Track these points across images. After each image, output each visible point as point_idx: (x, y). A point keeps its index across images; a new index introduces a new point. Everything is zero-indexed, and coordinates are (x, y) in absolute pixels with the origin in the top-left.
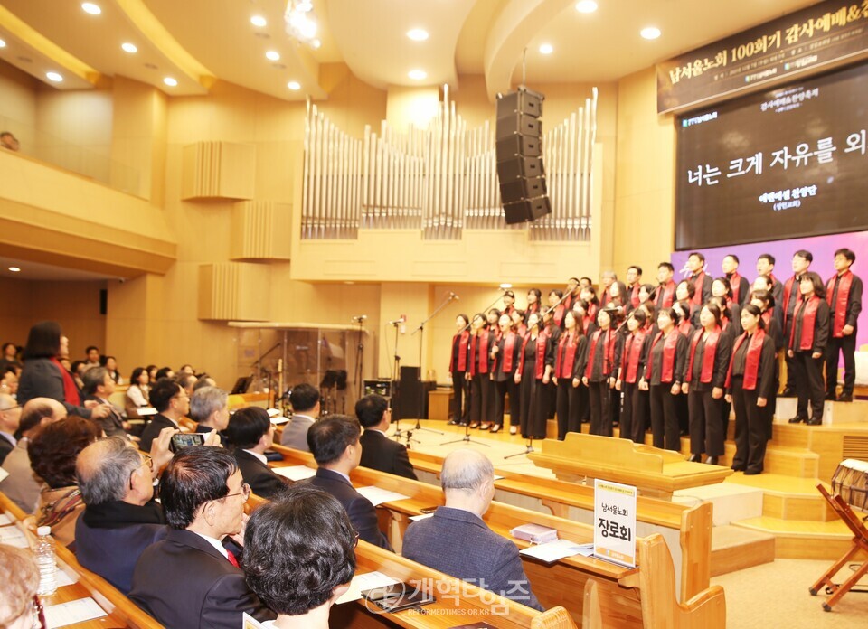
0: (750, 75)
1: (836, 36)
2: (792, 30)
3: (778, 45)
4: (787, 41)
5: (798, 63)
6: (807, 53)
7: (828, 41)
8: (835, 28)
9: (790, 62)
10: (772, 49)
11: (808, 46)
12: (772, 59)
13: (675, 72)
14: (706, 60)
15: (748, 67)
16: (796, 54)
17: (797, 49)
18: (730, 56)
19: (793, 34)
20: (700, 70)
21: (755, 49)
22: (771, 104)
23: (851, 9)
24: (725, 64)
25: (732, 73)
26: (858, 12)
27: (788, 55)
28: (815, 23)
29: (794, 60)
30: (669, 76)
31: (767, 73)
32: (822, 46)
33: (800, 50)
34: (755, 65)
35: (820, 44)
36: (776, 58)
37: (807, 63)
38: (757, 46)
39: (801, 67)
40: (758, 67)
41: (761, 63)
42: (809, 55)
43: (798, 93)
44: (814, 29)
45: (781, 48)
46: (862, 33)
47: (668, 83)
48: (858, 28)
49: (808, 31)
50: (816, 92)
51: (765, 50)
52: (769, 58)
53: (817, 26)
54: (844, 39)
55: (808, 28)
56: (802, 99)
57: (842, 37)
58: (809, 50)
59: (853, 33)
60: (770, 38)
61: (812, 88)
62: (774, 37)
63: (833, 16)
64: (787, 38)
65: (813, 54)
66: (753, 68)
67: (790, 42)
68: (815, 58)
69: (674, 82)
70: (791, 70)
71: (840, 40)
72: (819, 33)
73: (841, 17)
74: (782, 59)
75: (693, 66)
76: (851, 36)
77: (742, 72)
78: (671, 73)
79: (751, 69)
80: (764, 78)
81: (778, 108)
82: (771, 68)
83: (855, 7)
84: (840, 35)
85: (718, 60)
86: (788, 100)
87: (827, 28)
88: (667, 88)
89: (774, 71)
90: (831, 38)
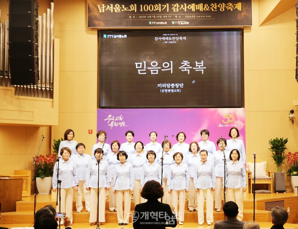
0: (152, 21)
1: (198, 15)
2: (175, 5)
3: (168, 11)
4: (173, 10)
5: (179, 23)
6: (183, 19)
7: (194, 17)
8: (197, 11)
9: (174, 21)
10: (164, 12)
11: (184, 16)
12: (164, 17)
13: (101, 6)
14: (123, 6)
15: (150, 17)
16: (178, 18)
17: (178, 16)
18: (138, 8)
19: (176, 7)
20: (119, 10)
21: (154, 8)
22: (160, 38)
23: (205, 5)
24: (136, 11)
25: (140, 17)
26: (208, 7)
27: (173, 17)
28: (187, 6)
29: (177, 21)
30: (98, 7)
31: (162, 23)
32: (191, 18)
33: (180, 17)
34: (155, 17)
35: (190, 17)
36: (166, 17)
37: (184, 24)
38: (155, 8)
39: (181, 25)
40: (156, 18)
41: (158, 16)
42: (184, 20)
43: (175, 36)
44: (187, 8)
45: (169, 12)
46: (210, 18)
47: (96, 11)
48: (209, 15)
49: (184, 8)
50: (185, 38)
51: (160, 11)
52: (163, 16)
53: (188, 7)
54: (202, 18)
55: (184, 7)
56: (177, 40)
57: (201, 16)
58: (184, 18)
59: (207, 16)
60: (163, 6)
61: (183, 36)
62: (165, 6)
63: (196, 6)
64: (173, 8)
65: (187, 21)
66: (154, 18)
67: (174, 11)
68: (188, 23)
69: (100, 11)
70: (175, 25)
71: (200, 17)
72: (190, 11)
73: (200, 7)
74: (170, 18)
75: (114, 6)
76: (206, 18)
77: (146, 18)
78: (99, 6)
79: (152, 18)
80: (160, 25)
81: (164, 41)
82: (164, 21)
83: (207, 5)
84: (200, 15)
85: (131, 8)
86: (170, 39)
87: (194, 10)
88: (95, 13)
89: (166, 23)
90: (196, 15)
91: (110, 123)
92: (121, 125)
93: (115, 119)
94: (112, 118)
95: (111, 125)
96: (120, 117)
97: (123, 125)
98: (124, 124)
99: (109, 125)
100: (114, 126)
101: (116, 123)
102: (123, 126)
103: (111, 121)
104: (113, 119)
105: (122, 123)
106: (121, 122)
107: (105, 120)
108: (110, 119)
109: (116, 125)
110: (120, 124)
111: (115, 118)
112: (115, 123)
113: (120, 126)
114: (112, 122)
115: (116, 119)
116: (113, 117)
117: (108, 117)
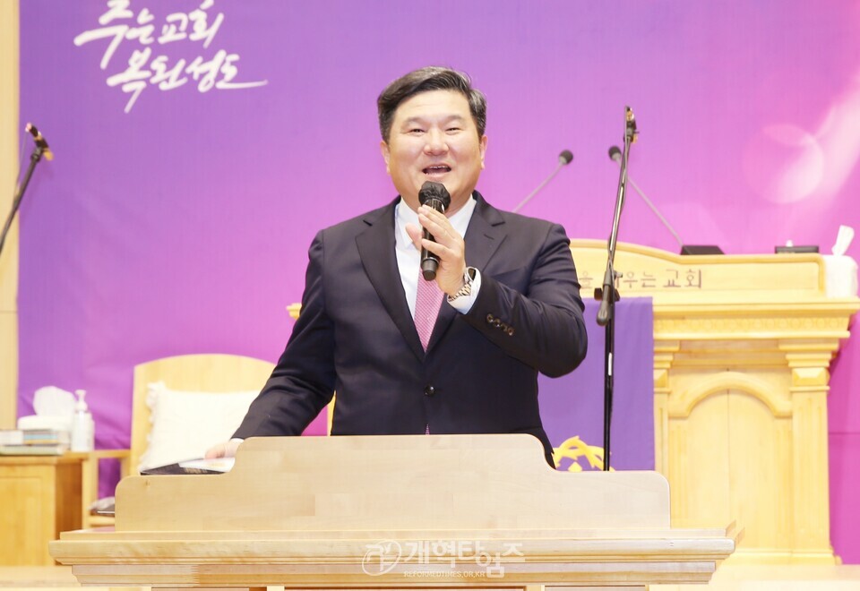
91: (120, 64)
92: (202, 76)
93: (157, 34)
94: (132, 23)
95: (131, 79)
96: (199, 16)
97: (220, 76)
98: (231, 72)
99: (113, 81)
100: (151, 90)
101: (170, 66)
102: (221, 85)
103: (129, 46)
104: (144, 34)
105: (213, 67)
106: (208, 56)
107: (80, 40)
108: (121, 32)
109: (168, 79)
110: (196, 68)
111: (159, 24)
112: (159, 65)
113: (202, 88)
114: (138, 58)
115: (169, 35)
116: (144, 16)
117: (104, 19)
